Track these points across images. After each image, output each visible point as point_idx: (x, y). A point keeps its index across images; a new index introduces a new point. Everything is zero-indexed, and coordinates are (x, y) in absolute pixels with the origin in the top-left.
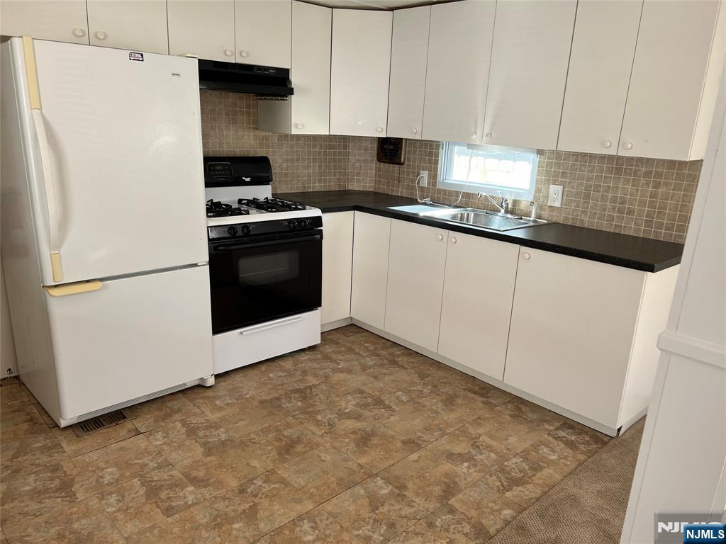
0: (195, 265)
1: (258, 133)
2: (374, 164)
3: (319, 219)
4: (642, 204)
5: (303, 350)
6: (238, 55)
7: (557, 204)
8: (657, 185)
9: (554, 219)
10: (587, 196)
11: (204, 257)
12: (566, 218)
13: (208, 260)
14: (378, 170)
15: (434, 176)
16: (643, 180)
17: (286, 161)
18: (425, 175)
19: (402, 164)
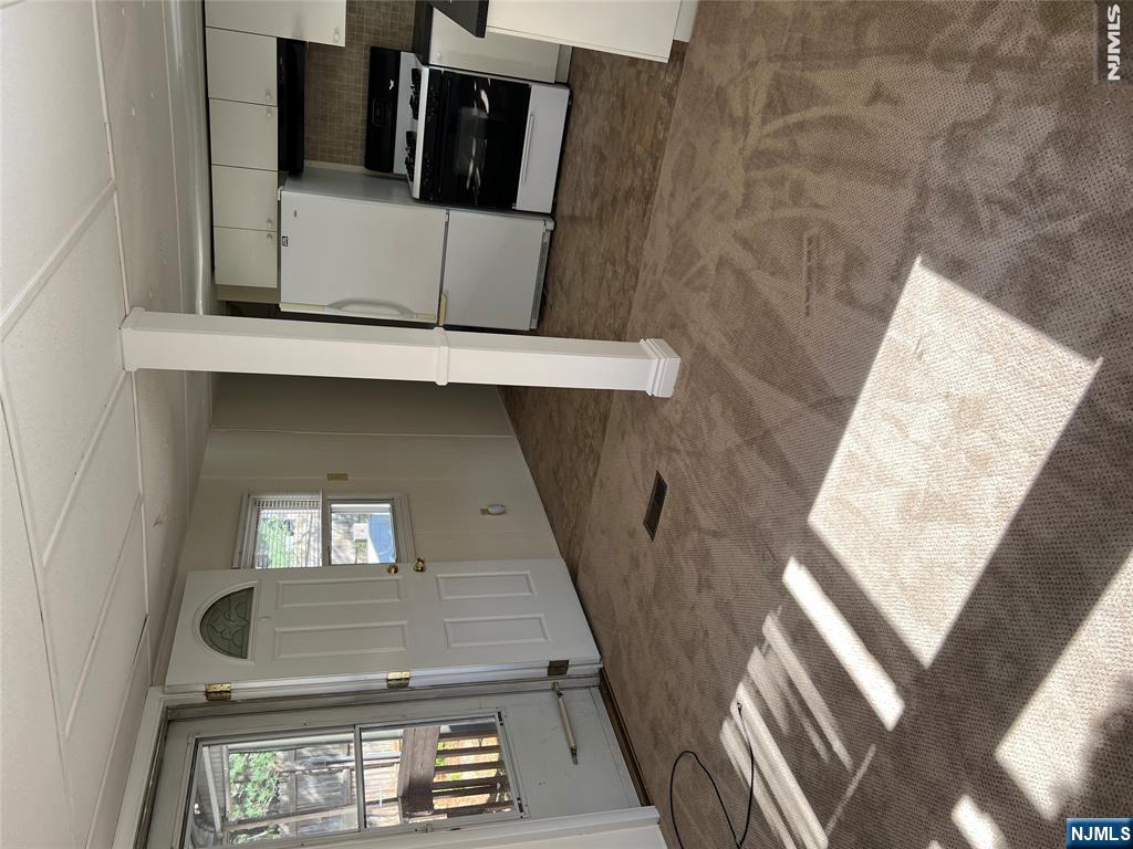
0: (447, 223)
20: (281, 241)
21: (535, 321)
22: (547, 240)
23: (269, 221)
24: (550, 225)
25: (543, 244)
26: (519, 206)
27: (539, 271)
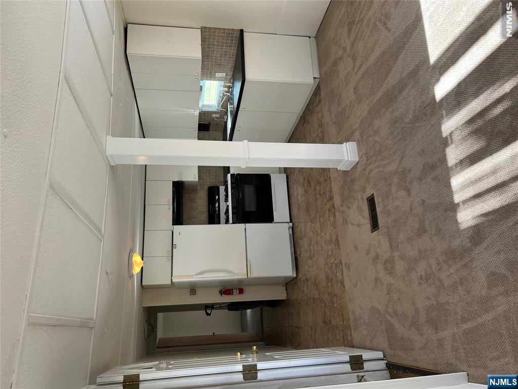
0: (245, 229)
1: (198, 189)
2: (211, 132)
3: (231, 175)
4: (222, 49)
5: (287, 182)
6: (169, 204)
7: (225, 74)
8: (214, 45)
9: (231, 75)
10: (221, 65)
11: (242, 225)
12: (231, 71)
13: (244, 224)
14: (213, 131)
15: (215, 113)
16: (211, 49)
17: (210, 176)
18: (214, 116)
19: (210, 123)
20: (173, 246)
21: (295, 273)
22: (291, 232)
23: (168, 251)
24: (291, 224)
25: (290, 234)
26: (275, 220)
27: (291, 247)
